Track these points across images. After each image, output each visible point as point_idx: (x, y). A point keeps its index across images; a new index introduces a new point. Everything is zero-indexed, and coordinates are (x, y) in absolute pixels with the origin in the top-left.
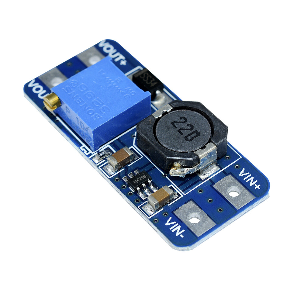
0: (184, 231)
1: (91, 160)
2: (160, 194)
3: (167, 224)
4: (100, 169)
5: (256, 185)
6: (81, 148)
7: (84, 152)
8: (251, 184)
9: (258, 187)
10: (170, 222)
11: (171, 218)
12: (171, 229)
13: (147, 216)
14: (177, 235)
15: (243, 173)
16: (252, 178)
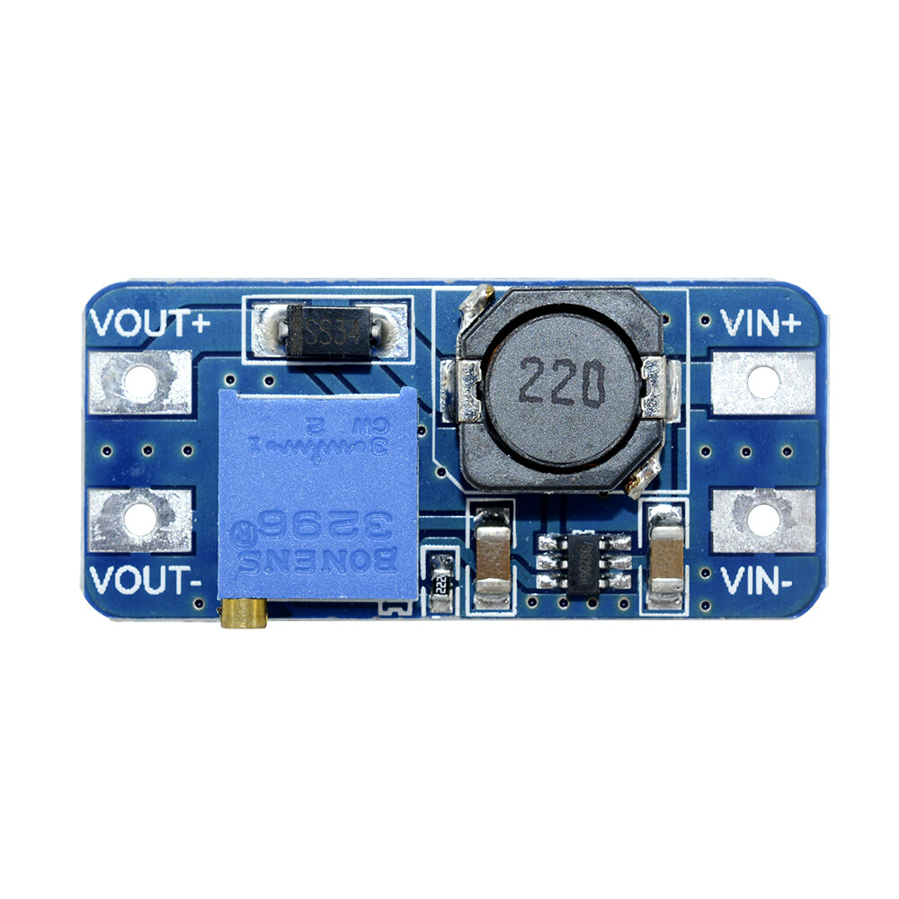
0: (776, 569)
1: (433, 617)
2: (666, 559)
3: (732, 590)
4: (473, 614)
5: (784, 323)
6: (381, 612)
7: (400, 614)
8: (775, 331)
9: (792, 323)
10: (732, 579)
11: (723, 570)
12: (750, 592)
13: (680, 615)
14: (775, 591)
15: (734, 323)
16: (761, 315)
